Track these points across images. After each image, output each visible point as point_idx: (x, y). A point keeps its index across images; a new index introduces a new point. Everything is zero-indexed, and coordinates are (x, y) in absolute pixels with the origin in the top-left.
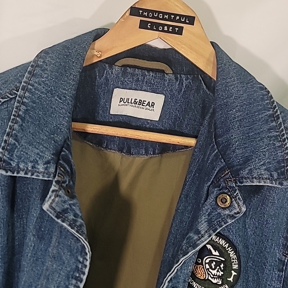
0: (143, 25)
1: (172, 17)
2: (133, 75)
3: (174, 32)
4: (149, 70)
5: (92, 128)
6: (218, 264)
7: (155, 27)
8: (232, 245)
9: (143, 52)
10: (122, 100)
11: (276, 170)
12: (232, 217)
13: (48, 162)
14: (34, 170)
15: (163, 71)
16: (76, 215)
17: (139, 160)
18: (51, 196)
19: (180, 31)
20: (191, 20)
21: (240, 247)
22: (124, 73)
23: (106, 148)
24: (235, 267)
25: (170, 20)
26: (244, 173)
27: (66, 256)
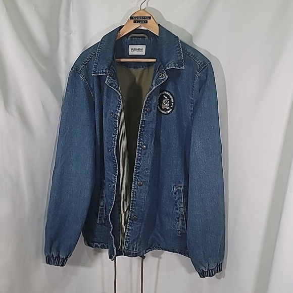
0: (135, 22)
1: (144, 18)
2: (134, 40)
3: (145, 23)
4: (140, 37)
5: (123, 60)
6: (167, 101)
7: (138, 22)
8: (171, 94)
9: (136, 31)
10: (132, 49)
11: (177, 63)
12: (163, 80)
13: (106, 69)
14: (103, 72)
15: (144, 37)
16: (116, 85)
17: (140, 70)
18: (107, 79)
19: (147, 23)
20: (150, 18)
21: (173, 94)
22: (132, 40)
23: (130, 67)
24: (173, 101)
25: (143, 19)
26: (166, 65)
27: (116, 101)
